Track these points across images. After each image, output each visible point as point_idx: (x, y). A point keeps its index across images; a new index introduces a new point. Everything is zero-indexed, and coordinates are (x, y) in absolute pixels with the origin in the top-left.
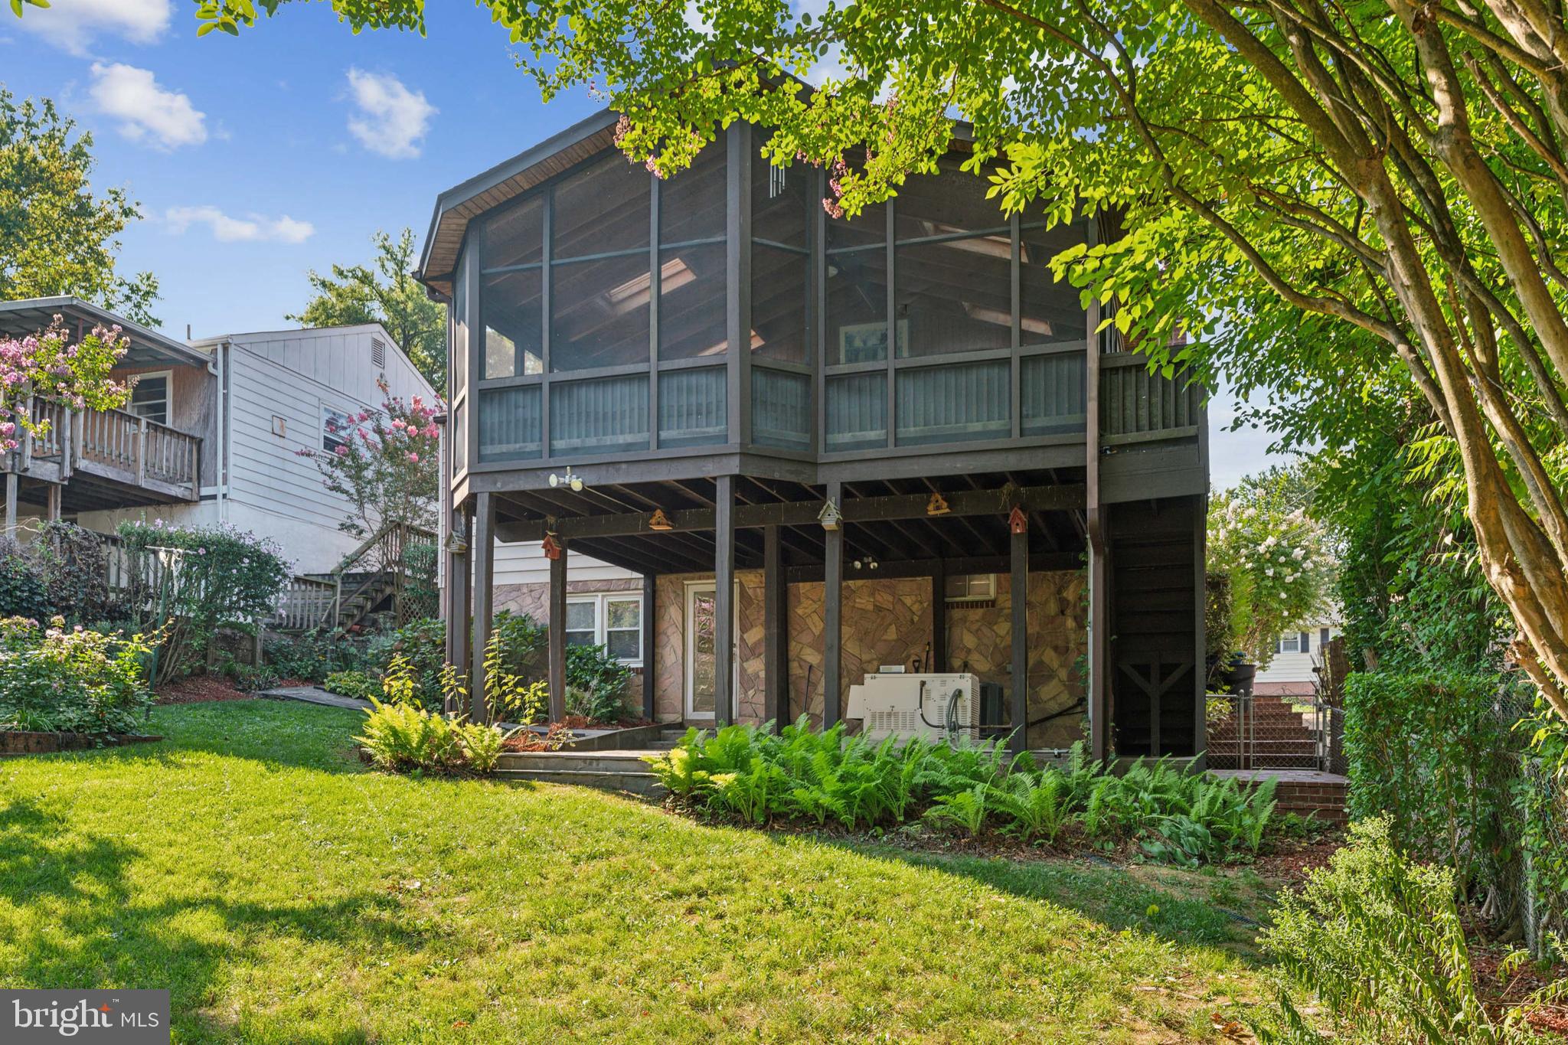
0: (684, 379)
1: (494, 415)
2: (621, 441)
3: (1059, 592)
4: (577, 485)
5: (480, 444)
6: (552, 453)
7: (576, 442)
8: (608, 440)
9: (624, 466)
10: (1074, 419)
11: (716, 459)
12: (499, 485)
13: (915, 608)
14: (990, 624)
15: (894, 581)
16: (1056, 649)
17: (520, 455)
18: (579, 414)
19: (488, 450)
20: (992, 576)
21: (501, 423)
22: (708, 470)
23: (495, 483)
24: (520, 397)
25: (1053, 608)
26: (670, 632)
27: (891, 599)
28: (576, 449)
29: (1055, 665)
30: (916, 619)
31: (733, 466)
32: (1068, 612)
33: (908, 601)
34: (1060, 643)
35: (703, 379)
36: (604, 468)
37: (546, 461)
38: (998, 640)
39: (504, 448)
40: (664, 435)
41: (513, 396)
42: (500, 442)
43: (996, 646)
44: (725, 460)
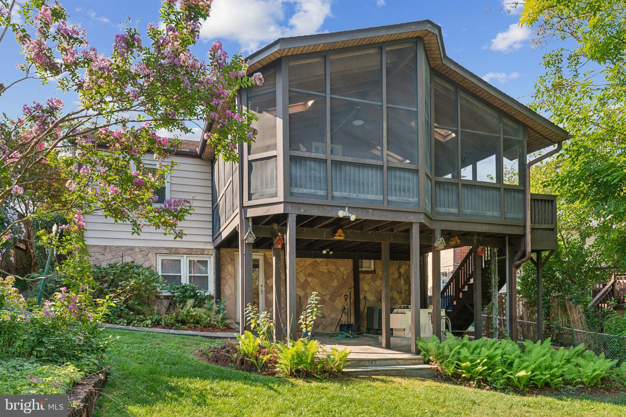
0: (398, 173)
1: (298, 171)
2: (369, 198)
3: (398, 269)
4: (353, 218)
5: (291, 186)
6: (333, 197)
7: (345, 194)
8: (362, 196)
9: (370, 211)
10: (520, 216)
11: (414, 214)
12: (302, 211)
13: (345, 272)
14: (374, 281)
15: (336, 260)
16: (397, 292)
17: (315, 196)
18: (345, 180)
19: (295, 190)
20: (372, 261)
21: (301, 176)
22: (411, 218)
23: (300, 209)
24: (313, 164)
25: (396, 275)
26: (228, 277)
27: (335, 268)
28: (346, 198)
29: (397, 298)
30: (345, 277)
31: (422, 219)
32: (402, 277)
33: (342, 269)
34: (399, 290)
35: (407, 175)
36: (360, 210)
37: (329, 202)
38: (377, 288)
39: (305, 191)
40: (390, 198)
41: (308, 163)
42: (301, 187)
43: (376, 290)
44: (417, 215)
